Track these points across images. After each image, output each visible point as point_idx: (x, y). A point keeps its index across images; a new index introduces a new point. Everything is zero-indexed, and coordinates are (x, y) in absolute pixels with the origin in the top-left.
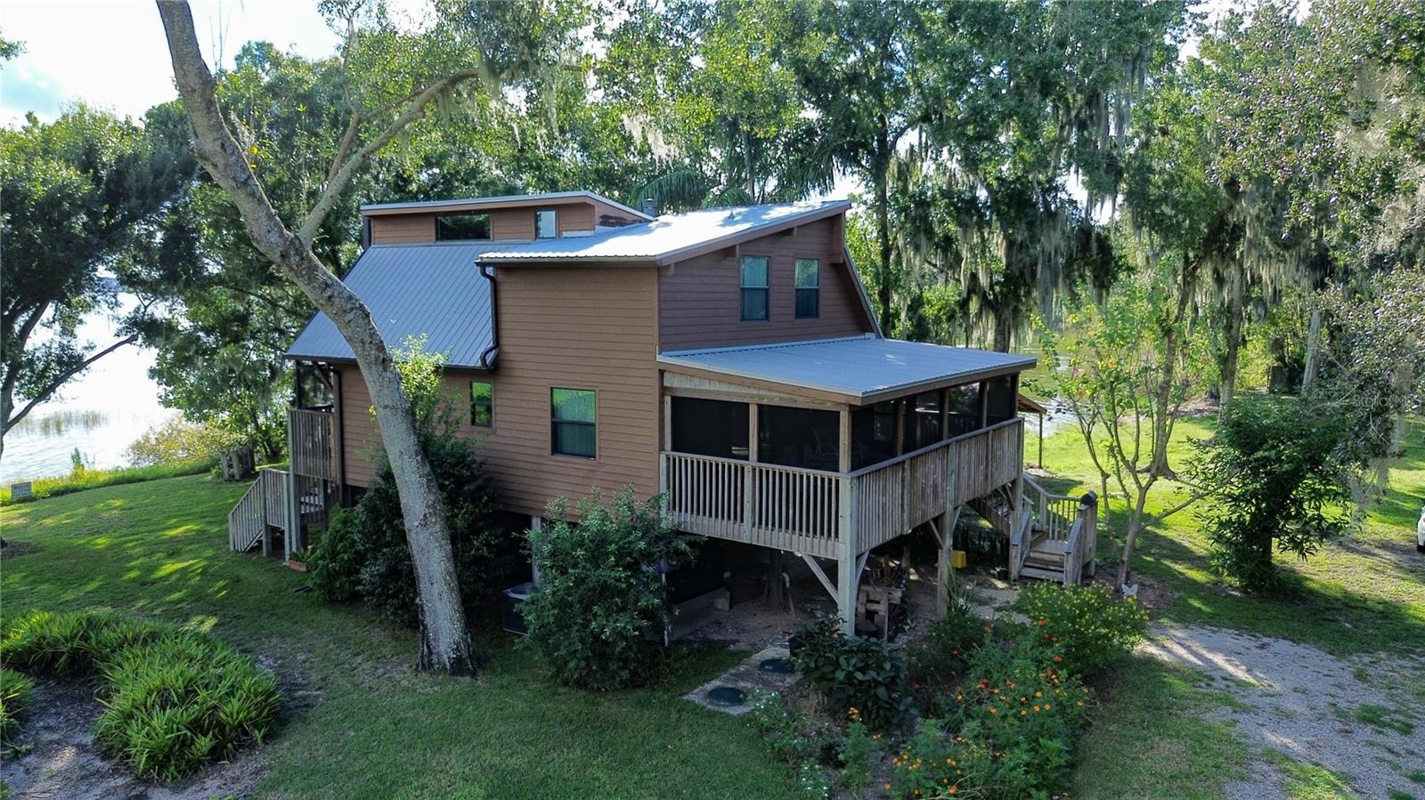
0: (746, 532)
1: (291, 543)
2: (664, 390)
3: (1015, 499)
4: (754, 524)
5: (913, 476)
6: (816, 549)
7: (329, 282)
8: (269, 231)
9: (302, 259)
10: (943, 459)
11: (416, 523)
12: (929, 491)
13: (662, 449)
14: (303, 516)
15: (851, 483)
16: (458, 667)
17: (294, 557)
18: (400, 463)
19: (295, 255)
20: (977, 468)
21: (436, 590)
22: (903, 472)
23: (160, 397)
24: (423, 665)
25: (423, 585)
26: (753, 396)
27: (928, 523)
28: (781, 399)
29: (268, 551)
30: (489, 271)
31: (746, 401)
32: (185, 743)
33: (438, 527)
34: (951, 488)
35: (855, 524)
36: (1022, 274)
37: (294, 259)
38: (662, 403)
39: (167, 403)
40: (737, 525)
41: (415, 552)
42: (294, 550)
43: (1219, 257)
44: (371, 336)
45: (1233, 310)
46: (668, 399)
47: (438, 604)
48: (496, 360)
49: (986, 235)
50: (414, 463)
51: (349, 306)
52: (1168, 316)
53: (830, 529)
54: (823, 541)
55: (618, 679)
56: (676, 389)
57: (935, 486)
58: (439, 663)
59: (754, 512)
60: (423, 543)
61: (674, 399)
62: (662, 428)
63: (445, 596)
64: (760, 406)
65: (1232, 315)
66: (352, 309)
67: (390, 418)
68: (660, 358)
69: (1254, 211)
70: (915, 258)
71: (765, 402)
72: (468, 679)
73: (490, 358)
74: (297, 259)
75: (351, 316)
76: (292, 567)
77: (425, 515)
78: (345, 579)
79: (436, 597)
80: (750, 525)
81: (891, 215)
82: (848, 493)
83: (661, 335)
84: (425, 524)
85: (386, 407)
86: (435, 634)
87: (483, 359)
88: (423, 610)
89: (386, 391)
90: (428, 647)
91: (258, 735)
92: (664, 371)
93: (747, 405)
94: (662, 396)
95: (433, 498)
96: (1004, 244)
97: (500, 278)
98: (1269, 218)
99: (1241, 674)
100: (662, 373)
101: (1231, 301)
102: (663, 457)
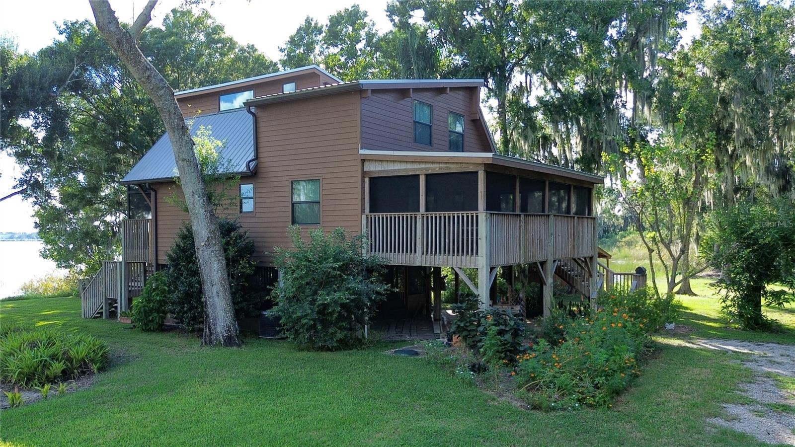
0: (418, 260)
1: (122, 305)
2: (364, 174)
3: (593, 270)
4: (423, 254)
5: (526, 229)
6: (464, 263)
7: (148, 67)
8: (110, 23)
9: (131, 47)
10: (546, 224)
11: (202, 244)
12: (537, 241)
13: (363, 211)
14: (130, 291)
15: (486, 216)
16: (229, 341)
17: (124, 314)
18: (192, 201)
19: (127, 43)
20: (568, 239)
21: (215, 289)
22: (520, 223)
23: (41, 252)
24: (206, 342)
25: (207, 286)
26: (422, 169)
27: (536, 263)
28: (440, 168)
29: (106, 315)
30: (253, 110)
31: (417, 173)
32: (45, 365)
33: (217, 248)
34: (551, 244)
35: (489, 244)
36: (593, 155)
37: (126, 46)
38: (363, 182)
39: (45, 256)
40: (412, 255)
41: (202, 264)
42: (123, 310)
43: (718, 151)
44: (175, 109)
45: (728, 196)
46: (367, 180)
47: (216, 299)
48: (256, 166)
49: (569, 127)
50: (202, 201)
51: (161, 85)
52: (687, 192)
53: (473, 250)
54: (468, 257)
55: (335, 340)
56: (372, 172)
57: (541, 241)
58: (216, 340)
59: (423, 244)
60: (207, 257)
61: (371, 179)
62: (363, 199)
63: (221, 294)
64: (427, 176)
65: (728, 200)
66: (163, 88)
67: (186, 168)
68: (362, 152)
69: (739, 111)
70: (524, 146)
71: (430, 172)
72: (235, 348)
73: (252, 165)
74: (128, 46)
75: (162, 92)
76: (122, 321)
77: (208, 238)
78: (156, 315)
79: (215, 294)
80: (420, 254)
81: (508, 116)
82: (484, 223)
83: (362, 138)
84: (208, 244)
85: (184, 160)
86: (214, 320)
87: (248, 166)
88: (206, 305)
89: (184, 149)
90: (210, 330)
91: (94, 368)
92: (364, 160)
93: (418, 176)
94: (363, 177)
95: (213, 227)
96: (581, 143)
97: (259, 114)
98: (750, 115)
99: (746, 351)
100: (363, 161)
101: (727, 191)
102: (364, 217)
